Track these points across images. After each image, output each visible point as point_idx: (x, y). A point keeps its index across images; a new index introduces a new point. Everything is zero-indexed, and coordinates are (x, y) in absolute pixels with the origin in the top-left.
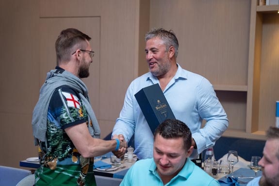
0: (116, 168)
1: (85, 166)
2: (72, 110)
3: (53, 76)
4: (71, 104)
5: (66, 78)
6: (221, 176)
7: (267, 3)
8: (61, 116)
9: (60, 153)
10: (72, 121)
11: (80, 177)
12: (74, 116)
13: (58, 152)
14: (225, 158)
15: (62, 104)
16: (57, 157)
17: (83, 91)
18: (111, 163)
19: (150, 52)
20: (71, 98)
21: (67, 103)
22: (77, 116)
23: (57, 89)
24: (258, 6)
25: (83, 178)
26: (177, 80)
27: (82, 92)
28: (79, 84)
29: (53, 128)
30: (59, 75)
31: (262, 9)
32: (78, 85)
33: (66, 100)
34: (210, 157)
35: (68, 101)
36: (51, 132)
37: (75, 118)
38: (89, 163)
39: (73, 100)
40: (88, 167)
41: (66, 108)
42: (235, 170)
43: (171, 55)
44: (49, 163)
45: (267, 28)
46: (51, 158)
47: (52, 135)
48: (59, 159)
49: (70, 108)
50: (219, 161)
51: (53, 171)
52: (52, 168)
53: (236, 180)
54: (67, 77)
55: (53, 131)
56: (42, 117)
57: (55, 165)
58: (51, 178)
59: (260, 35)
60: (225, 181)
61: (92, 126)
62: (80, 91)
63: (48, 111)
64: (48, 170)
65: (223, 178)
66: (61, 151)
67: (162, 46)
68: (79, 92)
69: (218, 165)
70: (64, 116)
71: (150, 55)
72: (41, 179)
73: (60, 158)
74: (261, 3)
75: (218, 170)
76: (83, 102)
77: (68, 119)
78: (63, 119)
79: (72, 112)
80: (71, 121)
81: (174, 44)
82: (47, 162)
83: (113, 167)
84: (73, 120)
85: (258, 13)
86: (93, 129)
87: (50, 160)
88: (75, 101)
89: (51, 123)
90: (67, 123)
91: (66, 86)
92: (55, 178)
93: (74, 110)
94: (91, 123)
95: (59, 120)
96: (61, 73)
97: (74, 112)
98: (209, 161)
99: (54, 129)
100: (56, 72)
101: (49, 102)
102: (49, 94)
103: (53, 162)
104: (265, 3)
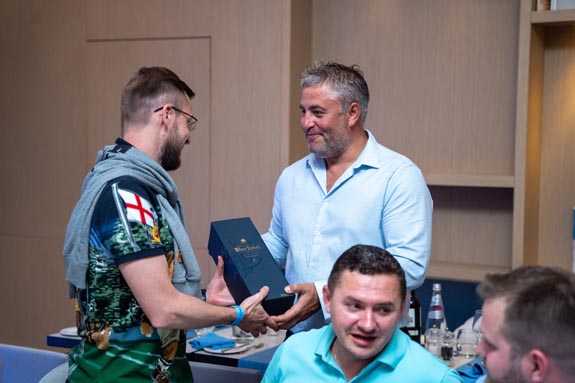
0: (244, 348)
1: (169, 345)
2: (136, 228)
3: (107, 157)
4: (134, 215)
5: (133, 163)
6: (461, 362)
7: (554, 6)
8: (113, 238)
9: (117, 315)
10: (135, 250)
11: (159, 367)
12: (139, 239)
13: (113, 313)
14: (467, 326)
15: (117, 215)
16: (111, 323)
17: (166, 190)
18: (234, 338)
19: (308, 113)
20: (136, 204)
21: (125, 213)
22: (146, 240)
23: (110, 182)
24: (534, 12)
25: (165, 368)
26: (356, 171)
27: (163, 191)
28: (159, 175)
29: (99, 261)
30: (120, 155)
31: (543, 17)
32: (157, 178)
33: (125, 205)
34: (437, 323)
35: (129, 210)
36: (97, 269)
37: (141, 243)
38: (177, 338)
39: (139, 207)
40: (175, 346)
41: (125, 221)
43: (352, 121)
44: (95, 335)
45: (552, 56)
46: (98, 325)
47: (97, 276)
48: (114, 328)
49: (133, 224)
50: (456, 332)
51: (102, 352)
52: (100, 346)
54: (134, 160)
55: (100, 267)
56: (79, 239)
57: (106, 340)
58: (99, 367)
59: (538, 70)
60: (468, 371)
61: (183, 262)
62: (161, 189)
63: (91, 226)
64: (93, 350)
65: (463, 367)
66: (117, 311)
67: (334, 102)
68: (157, 193)
69: (454, 341)
70: (118, 238)
71: (310, 120)
72: (80, 368)
73: (117, 325)
74: (540, 6)
75: (455, 349)
76: (163, 213)
77: (126, 244)
78: (118, 244)
79: (134, 232)
80: (132, 249)
81: (359, 97)
82: (90, 334)
83: (237, 345)
84: (136, 248)
85: (536, 27)
86: (185, 268)
87: (96, 330)
88: (142, 211)
89: (96, 251)
90: (125, 253)
91: (128, 177)
92: (106, 367)
93: (141, 227)
94: (181, 257)
95: (109, 247)
96: (123, 152)
97: (141, 231)
98: (435, 331)
99: (102, 264)
100: (114, 151)
101: (92, 208)
102: (93, 194)
103: (102, 333)
104: (549, 5)
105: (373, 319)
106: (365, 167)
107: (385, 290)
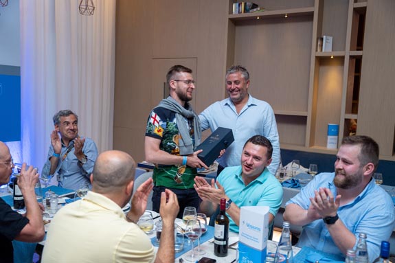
6: (286, 179)
7: (323, 50)
11: (177, 176)
14: (289, 165)
17: (180, 112)
19: (233, 83)
26: (249, 106)
27: (178, 112)
31: (319, 54)
32: (175, 107)
38: (185, 166)
42: (296, 174)
45: (322, 69)
50: (285, 167)
53: (298, 181)
59: (317, 74)
60: (290, 182)
61: (182, 139)
65: (288, 180)
68: (176, 113)
69: (285, 170)
71: (234, 86)
74: (319, 50)
75: (285, 174)
85: (316, 57)
86: (183, 141)
94: (181, 137)
105: (252, 161)
106: (252, 105)
107: (259, 151)
